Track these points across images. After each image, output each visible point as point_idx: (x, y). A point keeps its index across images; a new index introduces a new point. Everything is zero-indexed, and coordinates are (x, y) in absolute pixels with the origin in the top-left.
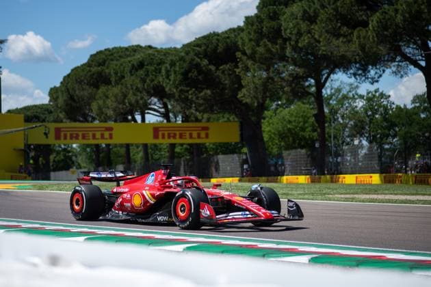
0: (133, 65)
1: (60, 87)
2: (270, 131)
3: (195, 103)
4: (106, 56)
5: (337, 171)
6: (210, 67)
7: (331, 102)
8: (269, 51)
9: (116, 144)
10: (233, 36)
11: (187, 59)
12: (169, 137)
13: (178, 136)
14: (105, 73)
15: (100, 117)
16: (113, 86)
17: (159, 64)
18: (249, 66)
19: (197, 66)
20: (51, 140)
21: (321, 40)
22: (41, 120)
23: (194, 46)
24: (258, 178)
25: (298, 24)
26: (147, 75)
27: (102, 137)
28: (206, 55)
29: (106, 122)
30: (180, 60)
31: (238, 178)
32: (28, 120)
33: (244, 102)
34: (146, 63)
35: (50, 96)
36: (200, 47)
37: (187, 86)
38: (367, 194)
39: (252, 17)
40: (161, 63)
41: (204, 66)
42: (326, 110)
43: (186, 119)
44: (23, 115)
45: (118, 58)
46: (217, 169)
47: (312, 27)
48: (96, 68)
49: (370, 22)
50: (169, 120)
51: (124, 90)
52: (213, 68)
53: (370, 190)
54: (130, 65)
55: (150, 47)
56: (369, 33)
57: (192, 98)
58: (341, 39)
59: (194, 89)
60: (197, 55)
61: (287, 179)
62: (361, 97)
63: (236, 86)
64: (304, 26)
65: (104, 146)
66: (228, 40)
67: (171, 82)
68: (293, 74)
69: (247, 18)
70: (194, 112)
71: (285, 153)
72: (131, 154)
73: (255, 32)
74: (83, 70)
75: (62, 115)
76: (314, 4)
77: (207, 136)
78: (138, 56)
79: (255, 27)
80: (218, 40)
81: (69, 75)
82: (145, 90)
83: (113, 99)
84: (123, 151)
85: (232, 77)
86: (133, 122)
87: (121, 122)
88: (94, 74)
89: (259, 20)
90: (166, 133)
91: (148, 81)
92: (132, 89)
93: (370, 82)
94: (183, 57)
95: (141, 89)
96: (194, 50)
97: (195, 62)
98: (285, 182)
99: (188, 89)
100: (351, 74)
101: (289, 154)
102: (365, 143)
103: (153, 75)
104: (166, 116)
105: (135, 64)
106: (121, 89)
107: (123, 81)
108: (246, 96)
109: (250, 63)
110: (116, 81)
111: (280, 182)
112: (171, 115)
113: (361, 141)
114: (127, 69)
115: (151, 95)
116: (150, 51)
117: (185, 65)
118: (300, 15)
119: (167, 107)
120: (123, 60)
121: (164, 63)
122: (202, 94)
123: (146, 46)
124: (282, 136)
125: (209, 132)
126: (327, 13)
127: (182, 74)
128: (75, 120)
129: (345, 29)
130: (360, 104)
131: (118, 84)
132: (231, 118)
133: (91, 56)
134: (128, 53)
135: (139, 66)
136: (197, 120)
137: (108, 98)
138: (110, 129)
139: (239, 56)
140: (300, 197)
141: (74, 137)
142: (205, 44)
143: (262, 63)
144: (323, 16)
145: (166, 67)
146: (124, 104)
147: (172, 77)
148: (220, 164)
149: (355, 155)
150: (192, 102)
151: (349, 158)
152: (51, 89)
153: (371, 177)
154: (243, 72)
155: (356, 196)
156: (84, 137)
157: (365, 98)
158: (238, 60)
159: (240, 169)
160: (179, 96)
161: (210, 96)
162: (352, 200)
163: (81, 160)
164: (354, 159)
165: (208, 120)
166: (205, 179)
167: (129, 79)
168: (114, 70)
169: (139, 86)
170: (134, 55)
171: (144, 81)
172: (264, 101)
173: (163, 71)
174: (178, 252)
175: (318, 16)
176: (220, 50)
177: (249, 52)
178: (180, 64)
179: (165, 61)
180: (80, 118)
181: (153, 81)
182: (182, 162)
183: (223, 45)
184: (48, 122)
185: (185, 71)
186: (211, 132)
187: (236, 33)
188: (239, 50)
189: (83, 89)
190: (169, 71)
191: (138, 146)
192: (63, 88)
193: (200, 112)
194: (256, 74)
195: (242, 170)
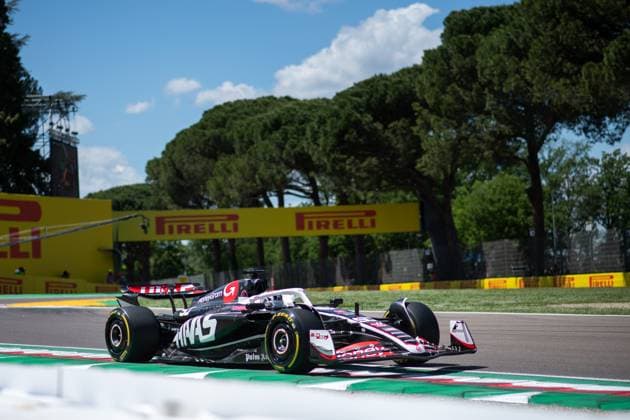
0: (265, 125)
1: (162, 158)
2: (462, 214)
3: (355, 177)
4: (226, 113)
5: (561, 269)
6: (375, 124)
7: (550, 170)
8: (459, 99)
9: (243, 239)
10: (408, 80)
11: (342, 115)
12: (319, 227)
13: (331, 226)
14: (225, 137)
15: (220, 201)
16: (237, 157)
17: (302, 123)
18: (431, 123)
19: (357, 124)
20: (151, 236)
21: (534, 82)
22: (136, 206)
23: (352, 95)
24: (447, 282)
25: (501, 60)
26: (285, 139)
27: (224, 229)
28: (369, 108)
29: (228, 207)
30: (332, 116)
31: (418, 284)
32: (118, 206)
33: (426, 174)
34: (284, 122)
35: (147, 172)
36: (361, 97)
37: (342, 153)
38: (607, 302)
39: (434, 50)
40: (305, 120)
41: (367, 124)
42: (544, 182)
43: (343, 200)
44: (110, 201)
45: (244, 116)
46: (389, 270)
47: (522, 64)
48: (212, 131)
49: (605, 55)
50: (317, 203)
51: (252, 162)
52: (379, 126)
53: (612, 296)
54: (261, 124)
55: (288, 98)
56: (604, 71)
57: (351, 169)
58: (562, 81)
59: (352, 157)
60: (356, 108)
61: (490, 284)
62: (595, 162)
63: (414, 151)
64: (510, 64)
65: (226, 241)
66: (401, 86)
67: (321, 149)
68: (495, 132)
69: (427, 53)
70: (354, 189)
71: (486, 246)
72: (266, 254)
73: (439, 74)
74: (194, 133)
75: (167, 199)
76: (523, 30)
77: (373, 224)
78: (272, 113)
79: (438, 67)
80: (385, 85)
81: (173, 142)
82: (283, 160)
83: (238, 175)
84: (253, 248)
85: (408, 138)
86: (266, 207)
87: (250, 206)
88: (209, 140)
89: (444, 55)
90: (315, 221)
91: (287, 146)
92: (265, 159)
93: (608, 141)
94: (336, 111)
95: (277, 159)
96: (352, 102)
97: (353, 119)
98: (486, 287)
99: (345, 156)
100: (579, 129)
101: (492, 248)
102: (601, 228)
103: (294, 138)
104: (314, 196)
105: (269, 124)
106: (249, 159)
107: (251, 148)
108: (429, 166)
109: (432, 118)
110: (241, 148)
111: (481, 287)
112: (321, 195)
113: (594, 226)
114: (257, 131)
115: (292, 168)
116: (290, 105)
117: (340, 123)
118: (503, 46)
119: (315, 183)
120: (251, 118)
121: (310, 121)
122: (365, 164)
123: (282, 97)
124: (481, 221)
125: (376, 218)
126: (542, 43)
127: (336, 136)
128: (185, 206)
129: (569, 65)
130: (594, 172)
131: (244, 153)
132: (408, 197)
133: (206, 112)
134: (256, 108)
135: (273, 125)
136: (358, 201)
137: (232, 172)
138: (234, 217)
139: (418, 109)
140: (512, 308)
141: (184, 230)
142: (367, 93)
143: (448, 117)
144: (536, 47)
145: (312, 128)
146: (255, 182)
147: (321, 141)
148: (394, 263)
149: (586, 247)
150: (350, 175)
151: (578, 251)
152: (149, 163)
153: (612, 277)
154: (423, 131)
155: (590, 305)
156: (197, 230)
157: (600, 163)
158: (416, 114)
159: (421, 270)
160: (333, 168)
161: (376, 166)
162: (587, 311)
163: (194, 261)
164: (587, 251)
165: (376, 199)
166: (371, 286)
167: (262, 146)
168: (238, 132)
169: (274, 155)
170: (266, 111)
171: (281, 148)
172: (454, 171)
173: (309, 133)
174: (340, 391)
175: (530, 47)
176: (388, 100)
177: (430, 102)
178: (332, 122)
179: (312, 118)
180: (191, 203)
181: (293, 147)
182: (339, 262)
183: (394, 92)
184: (146, 209)
185: (340, 131)
186: (378, 218)
187: (412, 76)
188: (416, 100)
189: (194, 162)
190: (317, 132)
191: (274, 241)
192: (166, 161)
193: (362, 190)
194: (442, 134)
195: (426, 272)
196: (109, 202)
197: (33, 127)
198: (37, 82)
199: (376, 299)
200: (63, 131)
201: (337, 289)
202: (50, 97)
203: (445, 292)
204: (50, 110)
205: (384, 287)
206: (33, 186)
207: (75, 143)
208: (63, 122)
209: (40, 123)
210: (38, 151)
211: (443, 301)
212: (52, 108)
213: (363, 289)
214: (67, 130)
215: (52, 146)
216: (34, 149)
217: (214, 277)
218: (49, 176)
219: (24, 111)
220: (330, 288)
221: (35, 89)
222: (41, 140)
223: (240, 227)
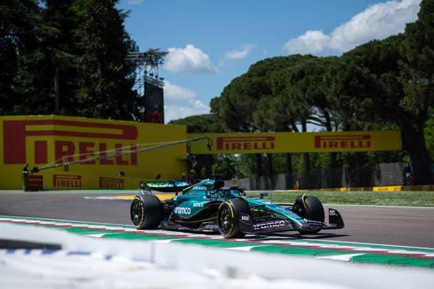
0: (294, 75)
1: (221, 97)
2: (431, 140)
3: (356, 112)
4: (266, 66)
6: (371, 75)
9: (278, 154)
10: (394, 44)
11: (348, 68)
12: (331, 146)
13: (339, 146)
14: (265, 83)
15: (262, 128)
16: (273, 96)
17: (319, 73)
18: (411, 74)
19: (359, 74)
20: (214, 151)
22: (203, 130)
23: (355, 54)
24: (420, 186)
26: (308, 84)
27: (264, 146)
28: (367, 64)
29: (267, 131)
30: (341, 69)
31: (400, 187)
32: (190, 130)
33: (406, 110)
34: (306, 73)
35: (211, 106)
36: (361, 56)
37: (348, 94)
39: (413, 23)
40: (322, 72)
41: (366, 74)
43: (347, 128)
44: (186, 126)
45: (279, 68)
46: (379, 177)
48: (256, 78)
50: (329, 129)
51: (284, 100)
52: (374, 76)
54: (291, 74)
55: (310, 56)
57: (353, 106)
59: (355, 98)
60: (358, 63)
63: (398, 94)
65: (266, 155)
66: (389, 48)
67: (333, 91)
69: (408, 25)
70: (355, 120)
72: (293, 163)
73: (417, 39)
74: (244, 81)
75: (224, 125)
77: (369, 144)
78: (299, 66)
79: (416, 34)
80: (378, 47)
81: (229, 86)
82: (306, 99)
83: (274, 109)
84: (284, 160)
85: (394, 85)
86: (293, 131)
87: (282, 131)
88: (254, 84)
89: (421, 26)
90: (328, 142)
91: (308, 90)
92: (293, 98)
94: (343, 66)
95: (302, 99)
96: (354, 59)
97: (356, 71)
99: (349, 97)
103: (314, 84)
104: (328, 125)
105: (296, 73)
106: (282, 98)
107: (284, 90)
108: (408, 104)
109: (412, 71)
110: (277, 90)
112: (332, 123)
114: (288, 79)
115: (312, 105)
116: (311, 61)
117: (346, 74)
119: (328, 115)
120: (283, 70)
121: (325, 72)
122: (363, 103)
123: (305, 55)
125: (371, 140)
127: (343, 82)
128: (237, 130)
131: (279, 94)
132: (392, 127)
133: (252, 66)
134: (288, 63)
135: (299, 75)
136: (358, 129)
137: (269, 107)
138: (272, 139)
139: (401, 64)
141: (236, 147)
142: (366, 53)
143: (423, 71)
145: (327, 76)
146: (286, 114)
147: (333, 86)
148: (382, 173)
150: (353, 110)
152: (212, 100)
154: (404, 80)
156: (246, 147)
158: (400, 68)
159: (402, 178)
160: (341, 105)
161: (371, 104)
163: (242, 170)
165: (370, 128)
166: (367, 188)
167: (290, 89)
168: (275, 79)
169: (300, 95)
170: (294, 65)
171: (304, 90)
172: (426, 109)
173: (324, 80)
174: (345, 261)
176: (381, 58)
177: (410, 59)
178: (341, 73)
179: (326, 70)
180: (241, 128)
181: (313, 90)
182: (344, 171)
183: (384, 53)
184: (210, 132)
185: (347, 79)
186: (372, 141)
187: (397, 41)
188: (401, 58)
189: (244, 100)
190: (330, 80)
191: (299, 156)
192: (225, 99)
193: (361, 120)
194: (418, 82)
195: (405, 179)
196: (184, 127)
197: (133, 74)
198: (135, 42)
199: (371, 197)
200: (154, 77)
201: (343, 189)
202: (145, 54)
203: (418, 193)
204: (145, 63)
205: (376, 189)
206: (133, 115)
207: (162, 85)
208: (154, 71)
209: (137, 71)
210: (136, 91)
211: (417, 200)
212: (147, 61)
213: (361, 190)
214: (157, 77)
215: (145, 88)
216: (133, 89)
217: (257, 180)
218: (144, 108)
219: (127, 63)
220: (337, 189)
221: (134, 47)
222: (138, 83)
223: (275, 145)
